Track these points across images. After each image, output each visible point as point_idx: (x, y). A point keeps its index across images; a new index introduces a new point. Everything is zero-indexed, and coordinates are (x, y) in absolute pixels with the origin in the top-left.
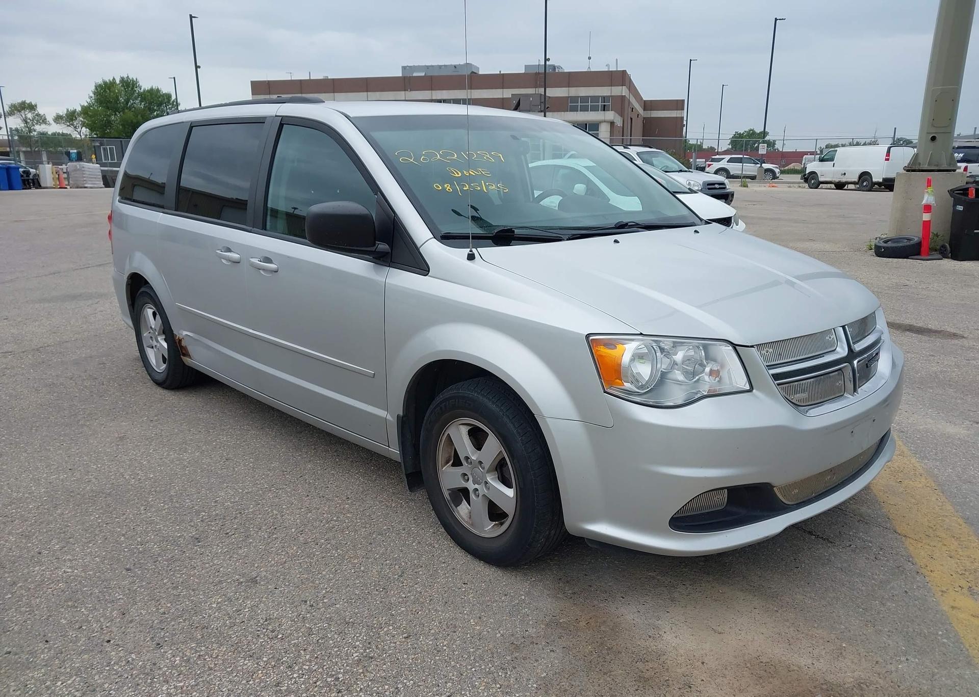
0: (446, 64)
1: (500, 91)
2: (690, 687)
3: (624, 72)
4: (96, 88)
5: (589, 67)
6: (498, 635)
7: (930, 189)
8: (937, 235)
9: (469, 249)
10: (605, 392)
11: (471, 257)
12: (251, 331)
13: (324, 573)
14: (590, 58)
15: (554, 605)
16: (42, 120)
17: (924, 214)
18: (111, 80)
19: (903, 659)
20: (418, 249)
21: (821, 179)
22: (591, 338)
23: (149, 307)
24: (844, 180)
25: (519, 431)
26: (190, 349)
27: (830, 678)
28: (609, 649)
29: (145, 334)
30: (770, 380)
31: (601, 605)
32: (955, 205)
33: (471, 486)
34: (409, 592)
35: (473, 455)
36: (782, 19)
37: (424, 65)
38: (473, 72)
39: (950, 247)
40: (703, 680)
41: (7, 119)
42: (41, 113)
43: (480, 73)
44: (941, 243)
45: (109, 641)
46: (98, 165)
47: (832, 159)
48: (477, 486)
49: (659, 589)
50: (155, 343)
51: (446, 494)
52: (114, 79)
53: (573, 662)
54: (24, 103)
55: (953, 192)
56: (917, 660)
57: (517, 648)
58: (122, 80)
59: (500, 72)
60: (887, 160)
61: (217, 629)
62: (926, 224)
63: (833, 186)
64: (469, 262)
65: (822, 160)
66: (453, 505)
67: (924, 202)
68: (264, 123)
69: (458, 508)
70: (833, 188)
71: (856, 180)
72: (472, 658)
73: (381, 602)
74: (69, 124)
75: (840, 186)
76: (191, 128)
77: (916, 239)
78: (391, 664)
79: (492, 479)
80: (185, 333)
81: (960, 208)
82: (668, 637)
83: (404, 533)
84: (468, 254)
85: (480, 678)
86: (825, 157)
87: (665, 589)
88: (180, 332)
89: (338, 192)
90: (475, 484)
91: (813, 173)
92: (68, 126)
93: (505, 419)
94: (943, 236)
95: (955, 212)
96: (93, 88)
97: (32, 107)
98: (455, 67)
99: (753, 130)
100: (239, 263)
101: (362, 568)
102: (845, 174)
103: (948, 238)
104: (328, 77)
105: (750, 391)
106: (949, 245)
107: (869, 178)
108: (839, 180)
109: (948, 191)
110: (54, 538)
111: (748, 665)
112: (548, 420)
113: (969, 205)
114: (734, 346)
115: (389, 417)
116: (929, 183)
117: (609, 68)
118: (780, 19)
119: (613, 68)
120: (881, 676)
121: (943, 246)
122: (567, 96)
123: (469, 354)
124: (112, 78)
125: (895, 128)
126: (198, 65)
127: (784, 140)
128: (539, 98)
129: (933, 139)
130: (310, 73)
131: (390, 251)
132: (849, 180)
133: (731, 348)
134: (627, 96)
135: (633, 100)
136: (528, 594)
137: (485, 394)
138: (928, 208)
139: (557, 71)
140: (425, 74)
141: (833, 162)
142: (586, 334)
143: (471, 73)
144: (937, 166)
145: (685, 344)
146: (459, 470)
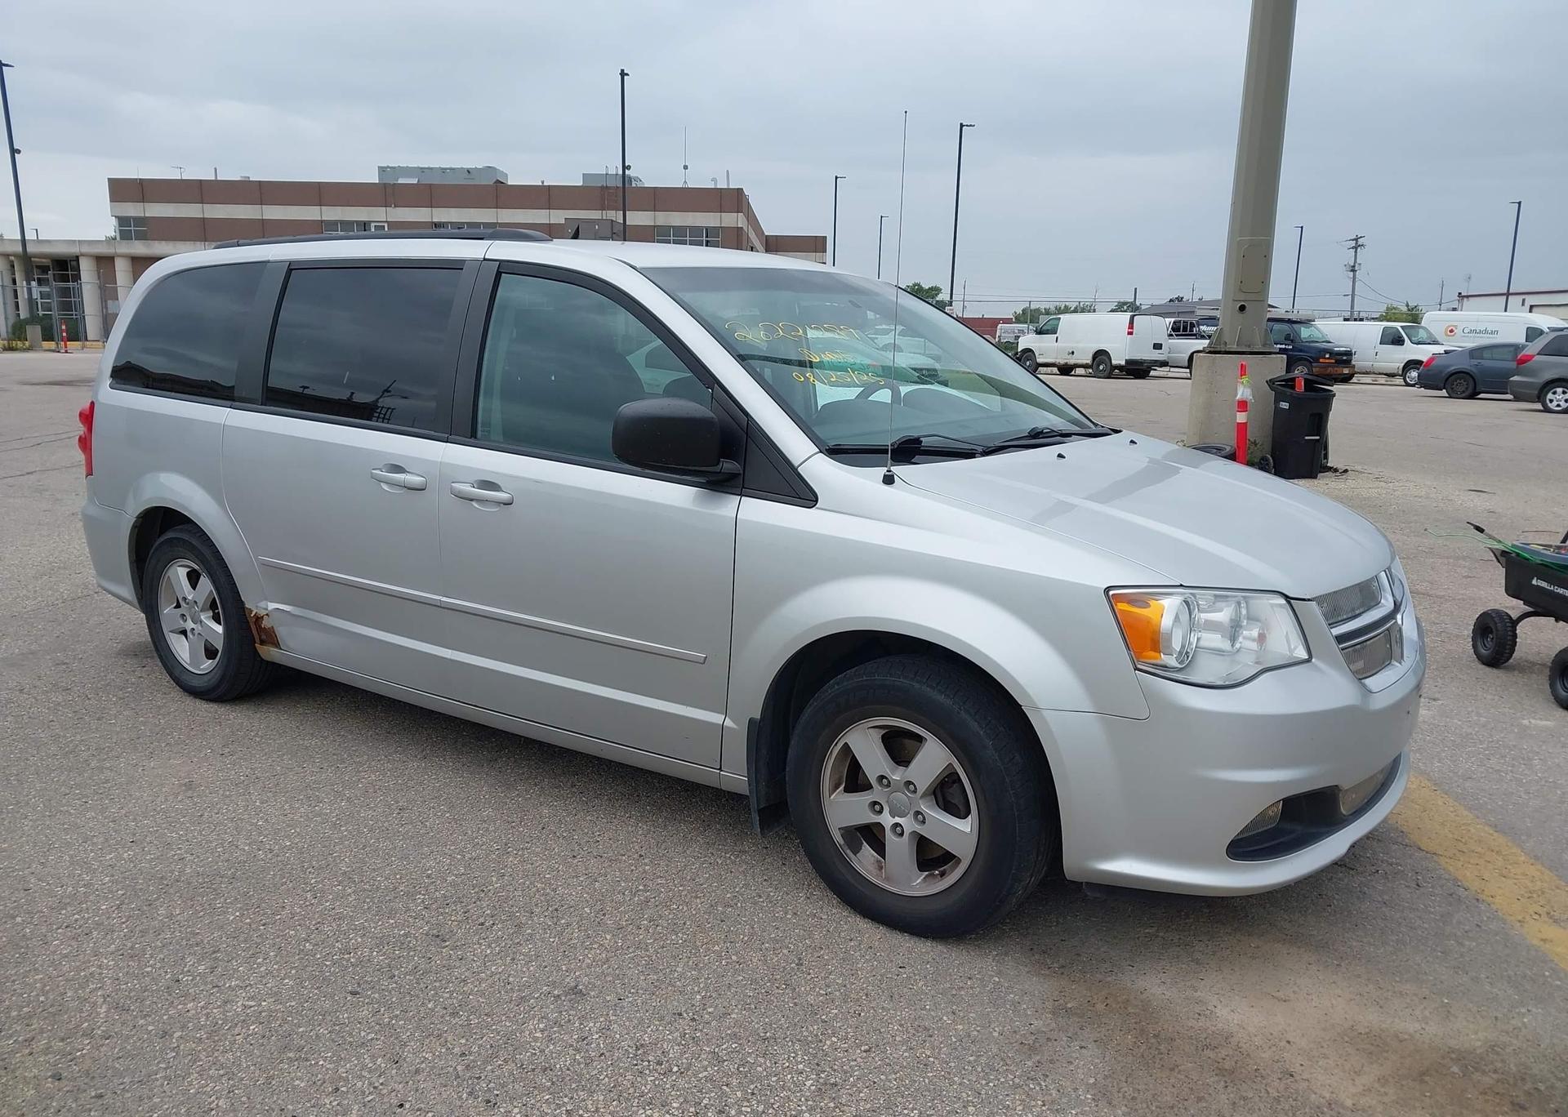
0: (453, 167)
1: (545, 212)
2: (1292, 1076)
3: (740, 191)
5: (685, 182)
6: (996, 1034)
7: (1245, 379)
8: (1255, 443)
9: (886, 469)
10: (1136, 669)
11: (889, 480)
12: (444, 599)
13: (679, 969)
14: (686, 167)
15: (1046, 986)
17: (1238, 413)
19: (1523, 1010)
20: (794, 469)
21: (1040, 360)
22: (1111, 593)
23: (179, 564)
24: (1072, 361)
25: (988, 732)
26: (282, 632)
27: (1453, 1043)
28: (1155, 1036)
29: (167, 611)
30: (1333, 642)
31: (1109, 979)
32: (1277, 401)
33: (887, 820)
34: (828, 986)
35: (893, 773)
36: (971, 126)
37: (416, 166)
38: (498, 182)
39: (1274, 461)
40: (1302, 1065)
43: (509, 183)
44: (1259, 455)
45: (401, 1106)
47: (1054, 331)
48: (897, 820)
49: (1171, 950)
50: (190, 625)
51: (838, 838)
53: (1120, 1058)
55: (1274, 384)
56: (1540, 1010)
57: (1033, 1049)
59: (543, 182)
60: (1130, 333)
61: (568, 1070)
62: (1242, 428)
63: (1055, 370)
64: (886, 487)
65: (1040, 332)
66: (848, 851)
67: (1239, 397)
68: (462, 269)
69: (858, 855)
70: (1054, 372)
71: (1089, 361)
72: (979, 1069)
73: (795, 1004)
75: (1066, 370)
76: (290, 271)
77: (1228, 449)
78: (869, 1090)
79: (928, 807)
80: (272, 606)
81: (1285, 405)
82: (1222, 1012)
83: (763, 902)
84: (885, 475)
85: (1007, 1095)
86: (1044, 328)
87: (1178, 949)
88: (262, 604)
89: (553, 378)
90: (894, 817)
91: (1028, 351)
93: (963, 714)
94: (1262, 445)
95: (1278, 411)
98: (469, 172)
99: (919, 285)
100: (424, 490)
101: (734, 958)
102: (1073, 353)
103: (1268, 447)
104: (249, 178)
105: (1308, 661)
106: (1272, 456)
107: (1107, 359)
108: (1066, 361)
109: (1267, 382)
110: (185, 954)
111: (1346, 1039)
112: (1045, 713)
113: (1295, 401)
114: (1287, 597)
115: (728, 723)
116: (1243, 370)
117: (716, 184)
118: (967, 126)
119: (722, 185)
120: (1511, 1035)
121: (1264, 459)
122: (653, 224)
123: (897, 621)
125: (1136, 289)
126: (16, 147)
127: (964, 302)
128: (610, 226)
129: (1242, 308)
130: (216, 170)
131: (742, 472)
132: (1080, 362)
133: (1283, 601)
134: (745, 229)
135: (752, 235)
136: (1000, 973)
137: (925, 681)
138: (1243, 405)
139: (634, 185)
140: (418, 181)
141: (1056, 336)
142: (1106, 586)
143: (495, 182)
144: (1249, 346)
145: (1230, 599)
146: (865, 798)
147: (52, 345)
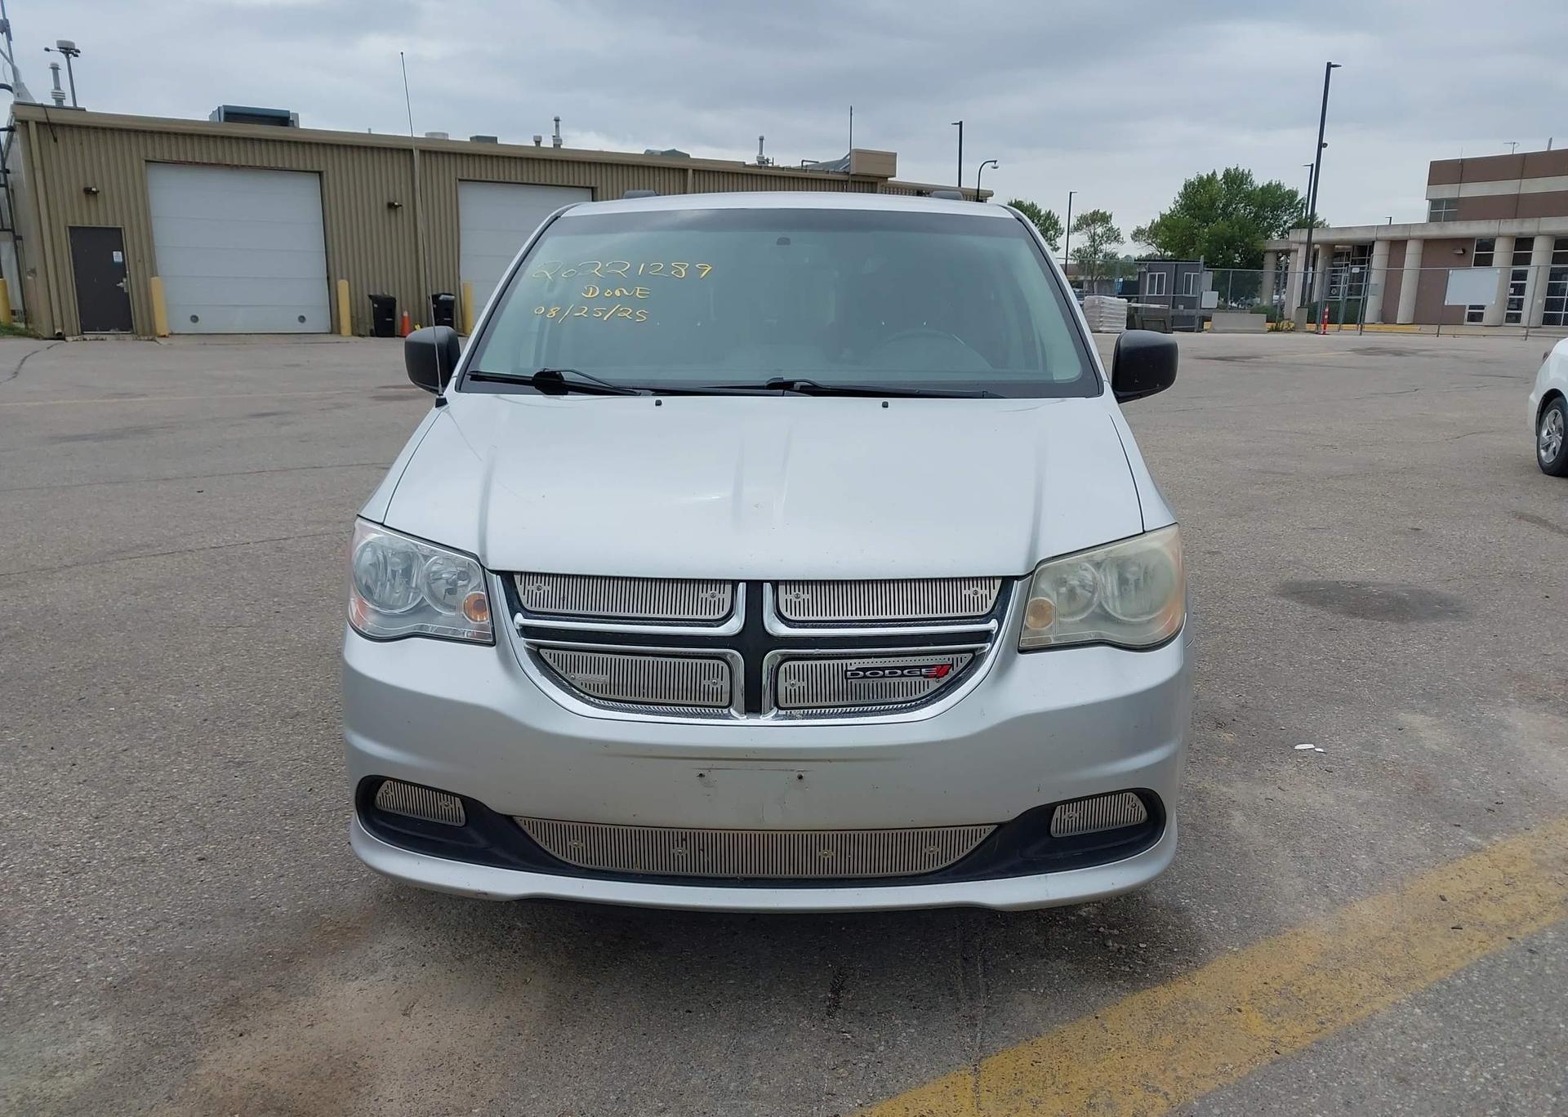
4: (1186, 189)
11: (440, 403)
16: (1114, 236)
18: (1210, 174)
41: (1070, 236)
42: (1115, 227)
46: (1125, 300)
52: (1214, 173)
54: (1095, 213)
58: (1227, 173)
74: (1150, 241)
92: (1149, 244)
96: (1181, 189)
97: (1104, 218)
105: (492, 645)
124: (1212, 172)
126: (1324, 142)
130: (1552, 140)
147: (1313, 327)
